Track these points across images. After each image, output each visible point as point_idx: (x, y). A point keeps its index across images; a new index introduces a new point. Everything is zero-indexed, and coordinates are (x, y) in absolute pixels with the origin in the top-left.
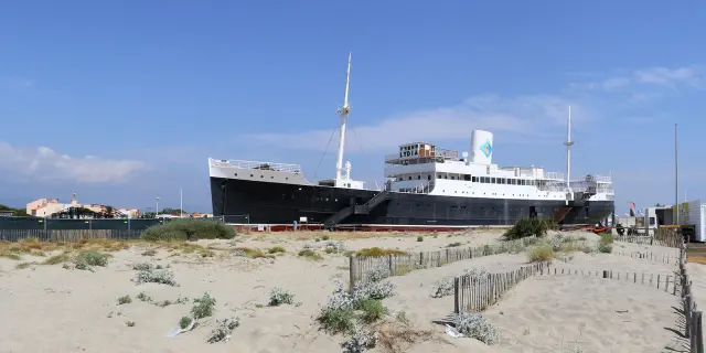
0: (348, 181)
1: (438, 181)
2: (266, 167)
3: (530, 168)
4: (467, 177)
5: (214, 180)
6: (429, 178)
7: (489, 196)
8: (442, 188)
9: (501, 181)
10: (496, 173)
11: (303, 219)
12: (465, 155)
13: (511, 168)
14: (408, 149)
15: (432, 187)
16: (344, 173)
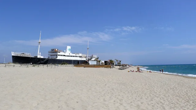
0: (40, 56)
1: (58, 56)
2: (23, 54)
3: (79, 54)
4: (64, 56)
5: (13, 56)
6: (57, 56)
7: (69, 59)
8: (59, 58)
9: (72, 56)
10: (71, 54)
11: (31, 63)
12: (65, 51)
13: (75, 53)
14: (53, 50)
15: (57, 57)
16: (39, 55)
